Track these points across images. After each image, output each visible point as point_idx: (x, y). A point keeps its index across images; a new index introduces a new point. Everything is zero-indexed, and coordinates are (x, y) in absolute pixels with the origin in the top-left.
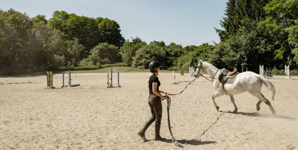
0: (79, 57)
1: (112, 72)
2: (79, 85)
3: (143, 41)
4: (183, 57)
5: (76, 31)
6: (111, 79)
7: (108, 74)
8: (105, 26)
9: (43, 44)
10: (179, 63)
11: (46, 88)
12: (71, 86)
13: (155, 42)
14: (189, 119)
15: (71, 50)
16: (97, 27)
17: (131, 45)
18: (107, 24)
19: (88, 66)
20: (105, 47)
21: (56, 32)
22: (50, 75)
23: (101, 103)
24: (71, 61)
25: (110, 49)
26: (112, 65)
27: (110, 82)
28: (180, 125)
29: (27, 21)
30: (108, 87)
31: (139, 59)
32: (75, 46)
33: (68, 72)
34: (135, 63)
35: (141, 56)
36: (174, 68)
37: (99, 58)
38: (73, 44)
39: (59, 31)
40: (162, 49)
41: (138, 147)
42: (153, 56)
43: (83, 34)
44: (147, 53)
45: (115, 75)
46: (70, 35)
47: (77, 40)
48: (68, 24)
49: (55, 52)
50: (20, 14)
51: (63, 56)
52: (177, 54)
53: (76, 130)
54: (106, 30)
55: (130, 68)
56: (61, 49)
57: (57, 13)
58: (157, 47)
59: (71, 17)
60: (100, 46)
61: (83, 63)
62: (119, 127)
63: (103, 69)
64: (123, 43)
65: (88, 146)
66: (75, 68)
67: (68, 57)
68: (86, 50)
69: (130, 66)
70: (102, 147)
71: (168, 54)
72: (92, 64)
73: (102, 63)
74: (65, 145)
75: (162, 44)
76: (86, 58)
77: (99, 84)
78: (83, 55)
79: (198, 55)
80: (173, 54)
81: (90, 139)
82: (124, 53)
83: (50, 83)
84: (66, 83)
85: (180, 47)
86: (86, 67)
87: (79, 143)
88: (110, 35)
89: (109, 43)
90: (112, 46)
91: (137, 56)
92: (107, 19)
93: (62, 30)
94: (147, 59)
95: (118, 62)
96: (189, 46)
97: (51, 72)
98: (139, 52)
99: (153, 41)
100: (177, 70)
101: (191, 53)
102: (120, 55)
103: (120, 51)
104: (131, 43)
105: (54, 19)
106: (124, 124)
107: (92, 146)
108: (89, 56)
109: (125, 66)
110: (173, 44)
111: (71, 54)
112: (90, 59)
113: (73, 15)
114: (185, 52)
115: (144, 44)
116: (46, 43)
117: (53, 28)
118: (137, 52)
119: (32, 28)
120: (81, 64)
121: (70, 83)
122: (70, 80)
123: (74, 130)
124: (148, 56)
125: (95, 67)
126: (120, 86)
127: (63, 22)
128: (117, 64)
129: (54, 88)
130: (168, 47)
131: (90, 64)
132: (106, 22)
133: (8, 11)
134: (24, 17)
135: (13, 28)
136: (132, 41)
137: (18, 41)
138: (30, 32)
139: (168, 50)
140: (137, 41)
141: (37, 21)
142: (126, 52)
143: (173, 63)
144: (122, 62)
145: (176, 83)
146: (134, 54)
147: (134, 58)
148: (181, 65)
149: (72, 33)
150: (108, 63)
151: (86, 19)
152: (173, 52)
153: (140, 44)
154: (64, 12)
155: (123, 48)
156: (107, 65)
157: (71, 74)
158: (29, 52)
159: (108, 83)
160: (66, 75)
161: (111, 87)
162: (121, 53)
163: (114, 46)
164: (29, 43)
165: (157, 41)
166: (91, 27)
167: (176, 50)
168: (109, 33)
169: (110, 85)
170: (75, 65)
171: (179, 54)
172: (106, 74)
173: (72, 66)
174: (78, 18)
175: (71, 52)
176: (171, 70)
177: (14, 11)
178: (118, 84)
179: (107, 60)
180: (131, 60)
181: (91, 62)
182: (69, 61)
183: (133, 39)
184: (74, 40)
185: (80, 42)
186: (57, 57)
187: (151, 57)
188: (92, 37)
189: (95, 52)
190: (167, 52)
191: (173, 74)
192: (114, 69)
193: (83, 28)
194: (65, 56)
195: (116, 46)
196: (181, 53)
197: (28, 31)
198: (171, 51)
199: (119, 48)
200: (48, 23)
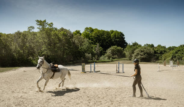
0: (100, 54)
1: (119, 64)
2: (100, 71)
3: (139, 44)
4: (166, 54)
5: (98, 39)
6: (119, 68)
7: (117, 65)
8: (115, 35)
9: (79, 47)
10: (163, 58)
11: (81, 73)
12: (95, 72)
13: (147, 44)
14: (165, 92)
15: (95, 50)
16: (110, 36)
17: (131, 47)
18: (117, 34)
19: (105, 60)
20: (115, 48)
21: (86, 40)
22: (83, 65)
23: (112, 81)
24: (95, 57)
25: (118, 50)
26: (119, 59)
27: (118, 70)
28: (159, 95)
29: (70, 34)
30: (117, 73)
31: (136, 56)
32: (97, 48)
33: (94, 63)
34: (134, 58)
35: (138, 54)
36: (160, 61)
37: (111, 55)
38: (96, 47)
39: (88, 39)
40: (152, 49)
41: (132, 105)
42: (145, 53)
43: (102, 41)
44: (142, 52)
45: (121, 65)
46: (94, 42)
47: (98, 44)
48: (93, 35)
49: (86, 52)
50: (66, 30)
51: (90, 54)
52: (162, 52)
53: (99, 95)
54: (116, 38)
55: (130, 61)
56: (89, 50)
57: (87, 29)
58: (149, 48)
59: (95, 31)
60: (113, 48)
61: (102, 58)
62: (122, 95)
63: (114, 62)
64: (126, 45)
65: (105, 103)
66: (97, 61)
67: (93, 55)
68: (104, 50)
69: (130, 60)
70: (112, 104)
71: (155, 52)
72: (107, 59)
73: (113, 58)
74: (93, 102)
75: (152, 46)
76: (104, 55)
77: (111, 71)
78: (102, 53)
79: (176, 53)
80: (159, 52)
81: (106, 100)
82: (127, 52)
83: (83, 70)
84: (92, 70)
85: (164, 47)
86: (104, 60)
87: (100, 102)
88: (118, 41)
89: (118, 46)
90: (119, 48)
91: (135, 54)
92: (116, 31)
93: (90, 39)
94: (142, 55)
95: (123, 57)
96: (171, 47)
97: (84, 64)
98: (136, 51)
99: (146, 44)
100: (162, 62)
101: (172, 52)
102: (124, 53)
103: (124, 51)
104: (131, 45)
105: (85, 32)
106: (125, 93)
107: (107, 103)
108: (105, 54)
109: (128, 60)
110: (159, 46)
111: (95, 53)
112: (106, 56)
113: (96, 29)
114: (168, 51)
115: (140, 46)
116: (81, 47)
117: (85, 38)
118: (135, 51)
119: (73, 38)
120: (100, 59)
121: (94, 70)
122: (95, 68)
123: (98, 95)
124: (142, 53)
125: (109, 60)
126: (124, 72)
127: (90, 34)
128: (122, 59)
129: (86, 73)
130: (156, 48)
131: (106, 59)
132: (116, 33)
133: (60, 29)
134: (68, 32)
135: (63, 38)
136: (132, 44)
137: (66, 46)
138: (72, 40)
139: (156, 50)
140: (135, 44)
141: (76, 34)
142: (128, 51)
143: (159, 58)
144: (125, 57)
145: (160, 71)
146: (133, 53)
147: (133, 55)
148: (165, 59)
149: (95, 40)
150: (117, 58)
151: (104, 31)
152: (159, 51)
153: (137, 46)
154: (91, 28)
155: (126, 49)
156: (116, 59)
157: (95, 65)
158: (71, 52)
159: (117, 70)
160: (93, 65)
161: (119, 72)
162: (125, 52)
163: (121, 48)
164: (71, 47)
165: (148, 44)
166: (107, 37)
167: (161, 50)
168: (118, 40)
169: (118, 72)
170: (98, 60)
171: (163, 52)
172: (116, 65)
173: (96, 60)
174: (99, 31)
175: (95, 52)
176: (158, 63)
177: (64, 29)
178: (123, 71)
179: (116, 56)
180: (131, 56)
181: (107, 58)
182: (94, 57)
183: (133, 43)
184: (96, 44)
185: (100, 46)
186: (87, 55)
187: (144, 54)
188: (107, 42)
189: (109, 51)
190: (155, 51)
191: (158, 65)
192: (121, 62)
193: (102, 37)
194: (92, 54)
195: (122, 48)
196: (165, 51)
197: (71, 40)
198: (158, 50)
199: (124, 49)
200: (82, 35)
